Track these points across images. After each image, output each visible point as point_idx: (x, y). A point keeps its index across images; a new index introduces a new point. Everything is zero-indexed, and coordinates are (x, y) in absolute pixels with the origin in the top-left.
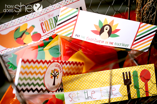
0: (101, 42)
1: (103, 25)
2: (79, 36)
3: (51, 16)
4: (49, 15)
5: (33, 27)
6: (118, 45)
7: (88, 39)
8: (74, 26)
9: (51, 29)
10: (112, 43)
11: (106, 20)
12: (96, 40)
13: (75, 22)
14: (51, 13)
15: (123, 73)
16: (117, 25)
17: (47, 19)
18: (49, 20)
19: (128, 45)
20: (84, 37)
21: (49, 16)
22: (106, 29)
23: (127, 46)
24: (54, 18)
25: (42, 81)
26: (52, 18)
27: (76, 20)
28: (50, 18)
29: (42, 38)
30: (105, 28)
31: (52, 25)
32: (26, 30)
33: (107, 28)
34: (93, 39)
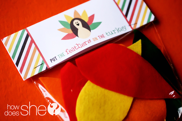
0: (87, 43)
1: (70, 23)
2: (55, 58)
6: (112, 33)
7: (68, 52)
8: (37, 51)
10: (102, 36)
11: (66, 17)
12: (79, 45)
13: (33, 45)
16: (85, 12)
19: (124, 27)
20: (62, 55)
22: (78, 25)
23: (125, 29)
27: (33, 41)
30: (75, 25)
33: (77, 23)
34: (74, 47)
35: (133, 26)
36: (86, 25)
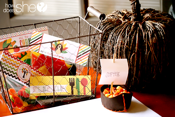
0: (56, 56)
1: (58, 44)
2: (43, 52)
5: (15, 42)
6: (67, 59)
7: (48, 54)
10: (63, 58)
15: (70, 79)
16: (66, 44)
17: (24, 39)
18: (25, 40)
20: (46, 53)
21: (26, 37)
22: (59, 47)
23: (72, 61)
24: (29, 39)
25: (16, 72)
27: (41, 40)
32: (11, 43)
35: (76, 62)
36: (62, 50)
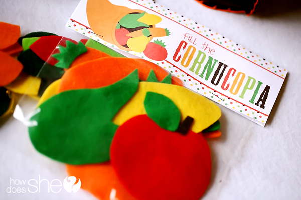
3: (208, 50)
4: (206, 44)
9: (190, 70)
14: (212, 46)
26: (208, 55)
28: (202, 51)
29: (163, 63)
31: (197, 65)
